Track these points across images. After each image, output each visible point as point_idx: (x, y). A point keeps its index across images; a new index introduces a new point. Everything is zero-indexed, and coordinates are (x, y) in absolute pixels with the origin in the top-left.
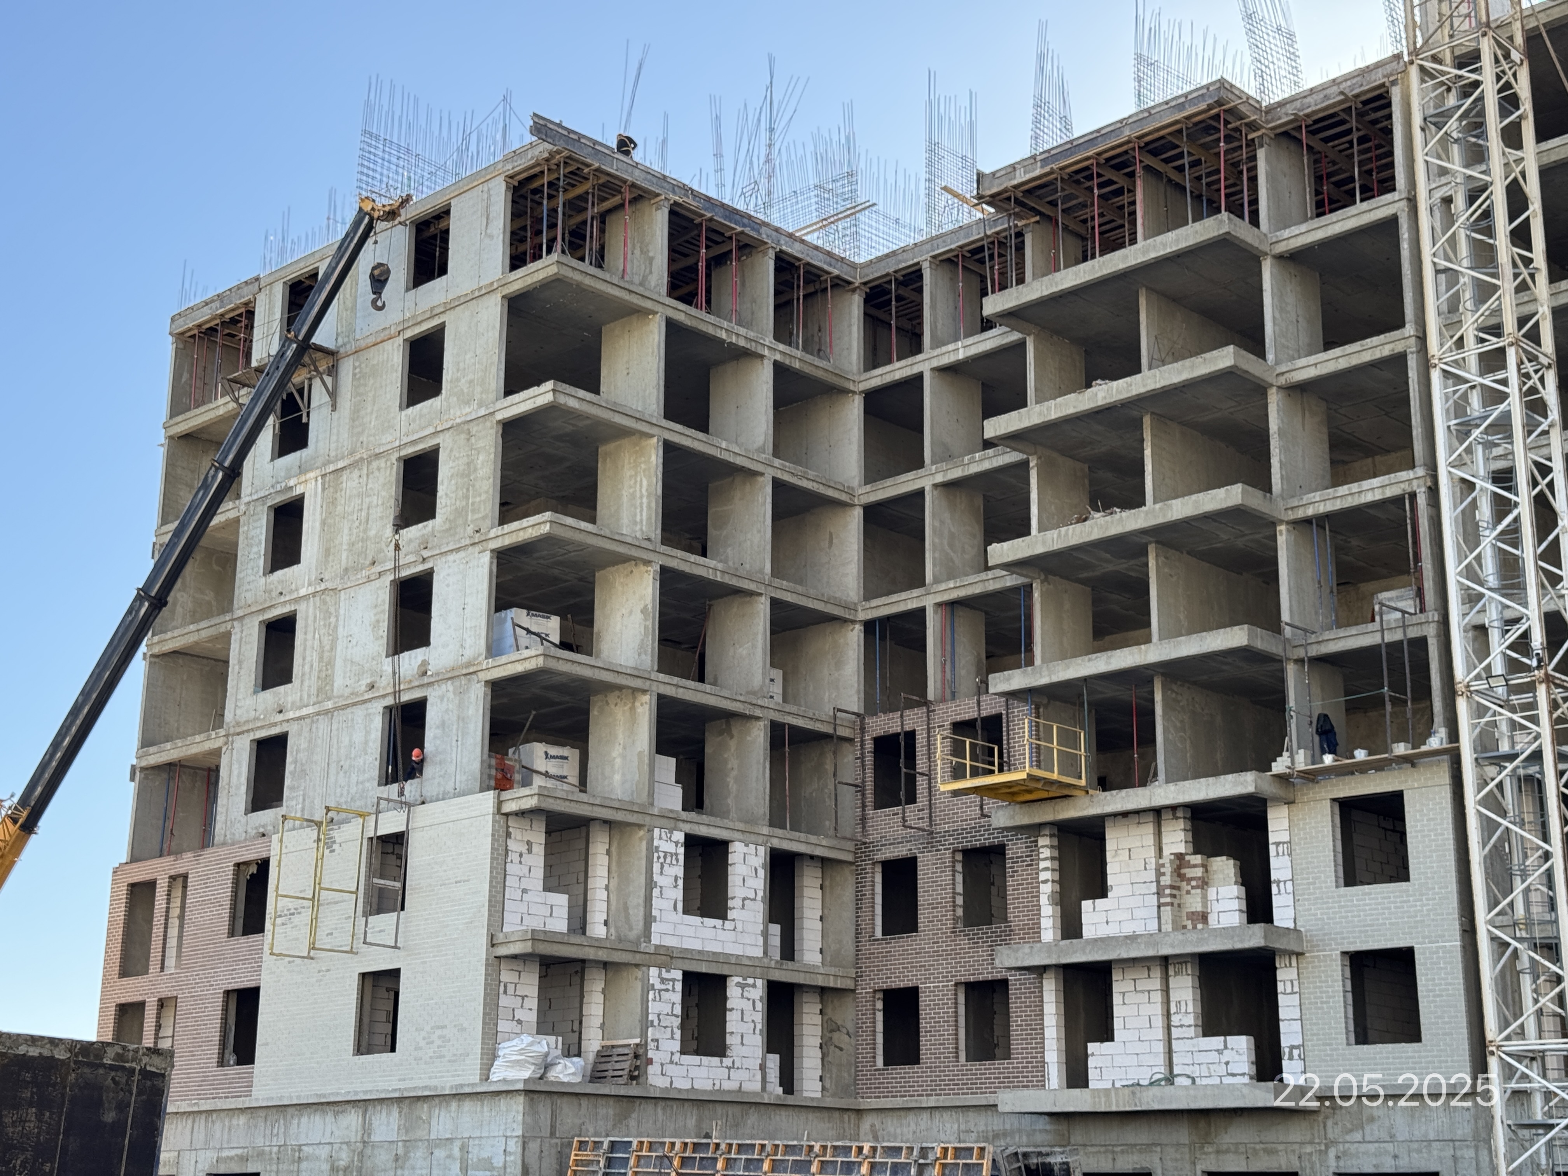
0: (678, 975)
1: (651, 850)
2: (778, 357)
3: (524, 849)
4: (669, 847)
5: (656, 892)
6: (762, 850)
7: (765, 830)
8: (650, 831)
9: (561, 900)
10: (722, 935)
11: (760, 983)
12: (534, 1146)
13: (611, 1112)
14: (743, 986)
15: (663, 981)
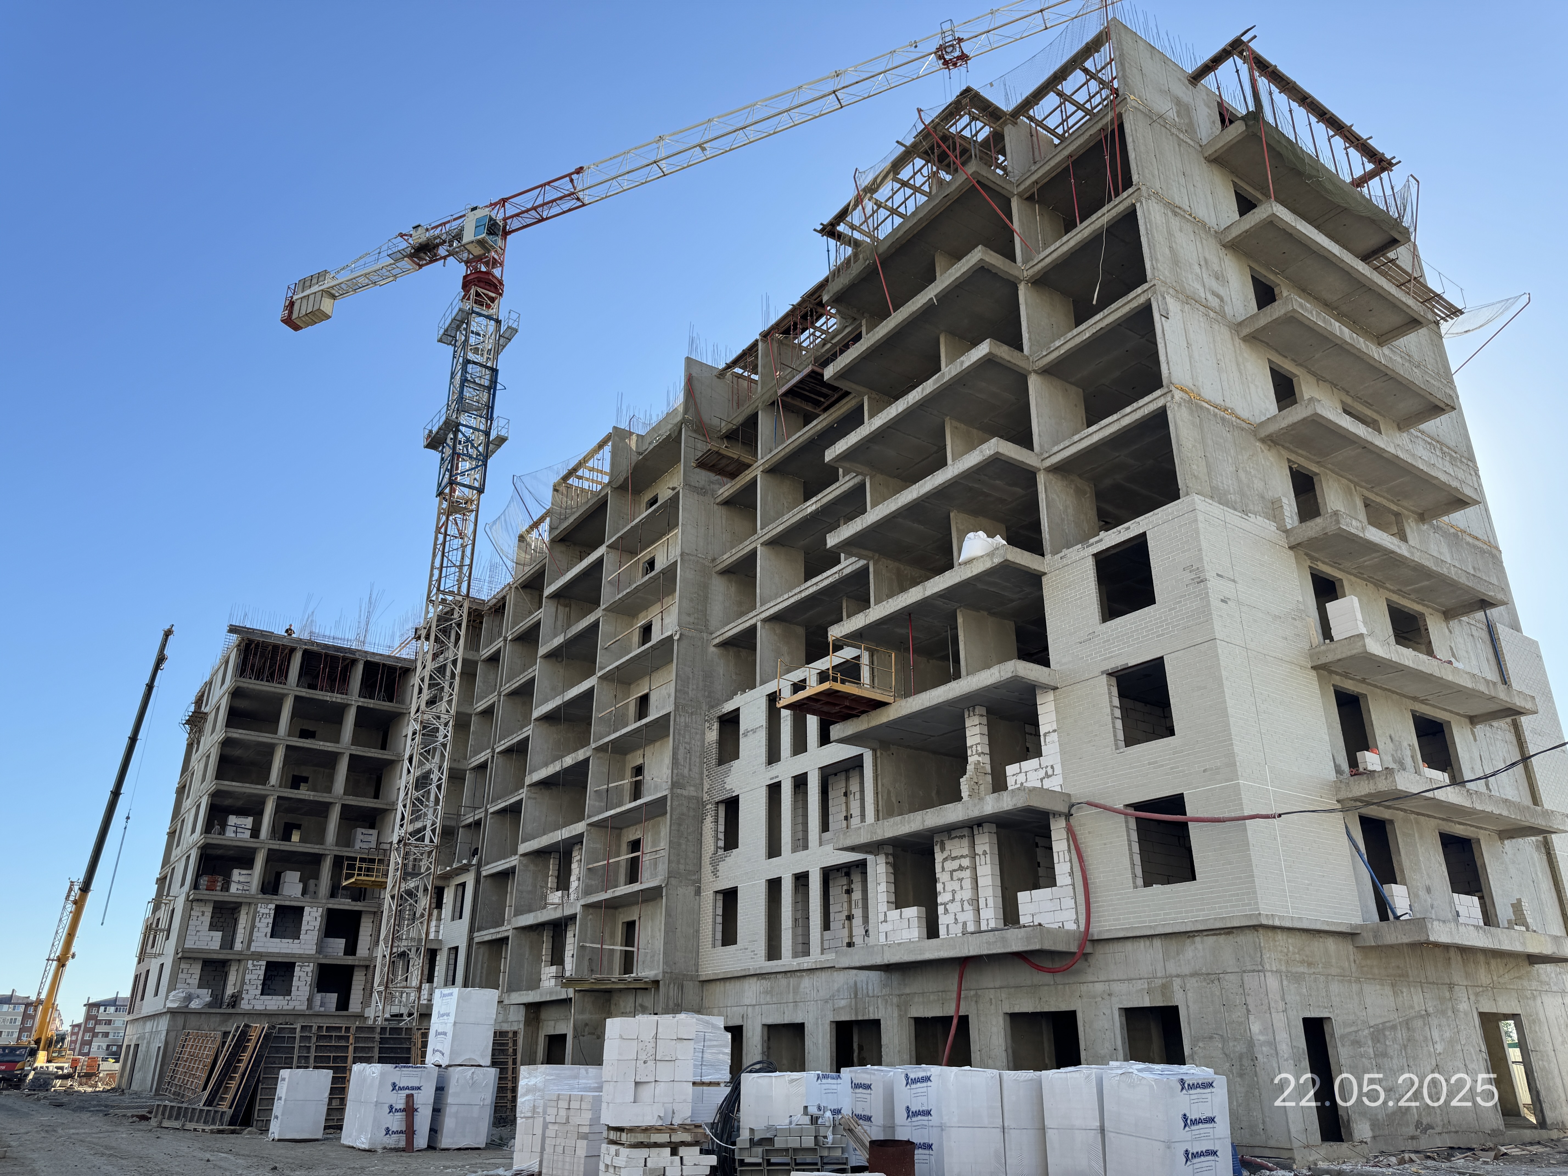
0: (264, 963)
1: (256, 912)
2: (360, 704)
3: (200, 914)
4: (267, 911)
5: (256, 930)
6: (320, 910)
7: (324, 901)
8: (256, 905)
9: (218, 935)
10: (291, 946)
11: (312, 965)
12: (173, 1034)
13: (218, 1019)
14: (301, 967)
15: (254, 966)
